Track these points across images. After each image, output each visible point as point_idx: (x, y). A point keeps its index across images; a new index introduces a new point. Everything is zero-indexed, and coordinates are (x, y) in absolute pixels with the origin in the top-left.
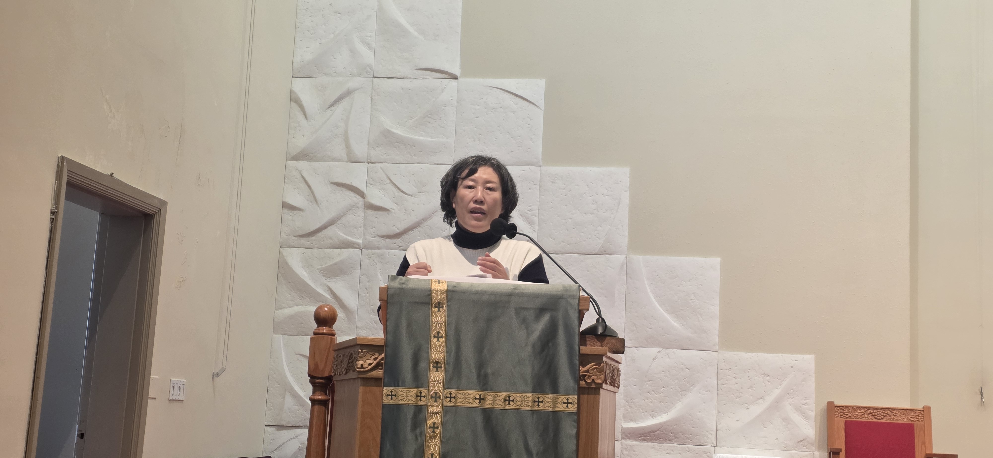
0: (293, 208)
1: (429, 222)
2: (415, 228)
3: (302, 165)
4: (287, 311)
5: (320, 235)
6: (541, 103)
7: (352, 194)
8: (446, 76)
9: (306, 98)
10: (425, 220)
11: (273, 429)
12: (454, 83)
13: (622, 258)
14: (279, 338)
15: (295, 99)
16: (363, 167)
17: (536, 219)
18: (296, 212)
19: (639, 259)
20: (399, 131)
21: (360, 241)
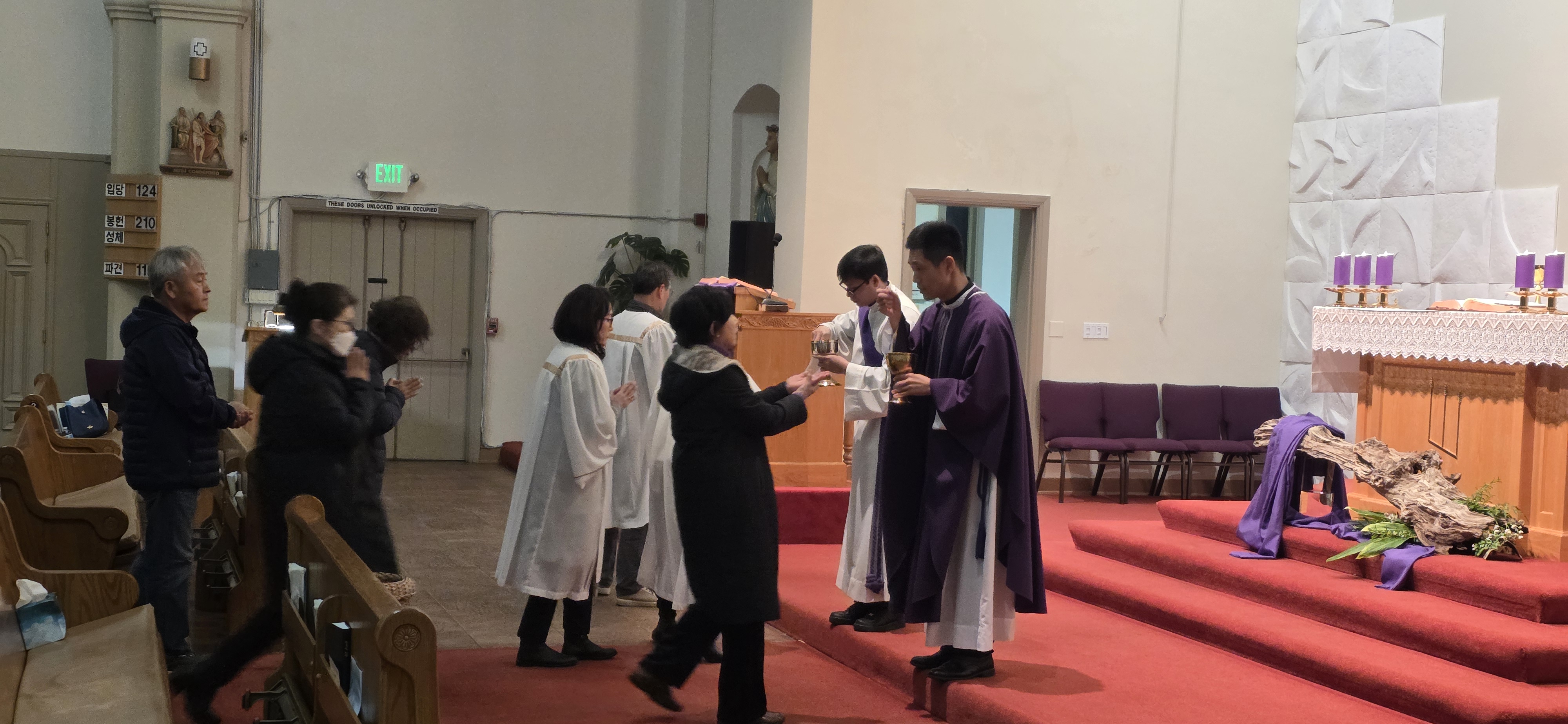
0: (1295, 167)
1: (1370, 170)
2: (1361, 177)
3: (1300, 126)
4: (1291, 261)
5: (1310, 189)
6: (1440, 40)
7: (1326, 149)
8: (1381, 25)
9: (1302, 63)
10: (1367, 168)
11: (1284, 364)
12: (1387, 30)
13: (1486, 194)
14: (1288, 285)
15: (1297, 65)
16: (1334, 122)
17: (1434, 160)
18: (1297, 170)
19: (1501, 192)
20: (1354, 85)
21: (1331, 194)
